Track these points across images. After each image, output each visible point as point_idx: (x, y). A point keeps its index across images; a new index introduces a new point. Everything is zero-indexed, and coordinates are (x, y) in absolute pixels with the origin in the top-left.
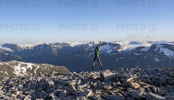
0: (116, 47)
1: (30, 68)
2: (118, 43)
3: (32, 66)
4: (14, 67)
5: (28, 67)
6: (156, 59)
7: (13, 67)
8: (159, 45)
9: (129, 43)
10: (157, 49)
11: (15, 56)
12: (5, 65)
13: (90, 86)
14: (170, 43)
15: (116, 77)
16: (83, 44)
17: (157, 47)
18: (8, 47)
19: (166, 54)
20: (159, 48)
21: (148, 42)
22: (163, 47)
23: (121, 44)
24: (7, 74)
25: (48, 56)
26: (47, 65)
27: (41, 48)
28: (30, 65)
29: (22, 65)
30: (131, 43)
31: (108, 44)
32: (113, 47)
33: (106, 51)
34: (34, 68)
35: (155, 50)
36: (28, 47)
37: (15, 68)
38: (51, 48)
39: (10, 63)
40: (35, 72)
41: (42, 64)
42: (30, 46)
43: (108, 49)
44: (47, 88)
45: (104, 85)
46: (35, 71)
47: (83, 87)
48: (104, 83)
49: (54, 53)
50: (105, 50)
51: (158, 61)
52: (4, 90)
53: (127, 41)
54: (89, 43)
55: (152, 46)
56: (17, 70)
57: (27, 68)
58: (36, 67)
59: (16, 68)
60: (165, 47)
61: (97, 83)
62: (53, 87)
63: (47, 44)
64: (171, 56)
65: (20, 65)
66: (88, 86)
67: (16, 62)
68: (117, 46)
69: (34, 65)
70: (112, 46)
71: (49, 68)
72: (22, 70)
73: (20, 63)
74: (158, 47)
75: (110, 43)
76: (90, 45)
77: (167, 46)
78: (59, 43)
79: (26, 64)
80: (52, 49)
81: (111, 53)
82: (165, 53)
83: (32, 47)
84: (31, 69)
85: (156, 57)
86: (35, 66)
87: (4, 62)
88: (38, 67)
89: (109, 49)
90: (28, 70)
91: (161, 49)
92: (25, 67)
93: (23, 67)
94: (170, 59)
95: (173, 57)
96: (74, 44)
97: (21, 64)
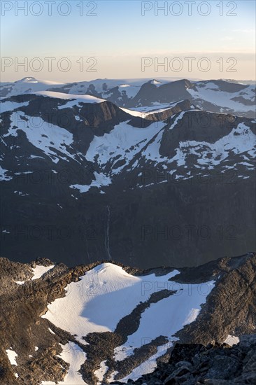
22: (21, 109)
64: (59, 153)
95: (64, 155)
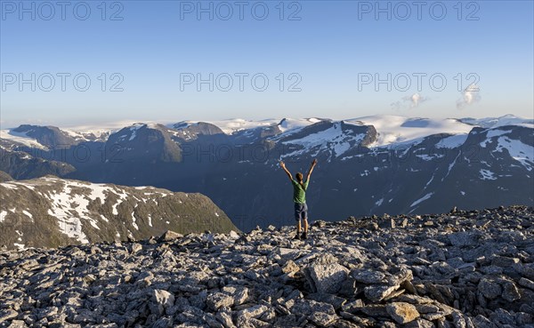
0: (363, 135)
1: (98, 199)
2: (367, 124)
3: (104, 192)
4: (52, 196)
5: (93, 197)
6: (483, 173)
7: (46, 196)
8: (494, 129)
9: (401, 123)
10: (487, 143)
11: (54, 162)
12: (22, 191)
13: (275, 311)
14: (530, 122)
15: (352, 280)
16: (259, 125)
17: (488, 135)
18: (31, 135)
19: (516, 159)
20: (495, 139)
21: (460, 121)
23: (377, 125)
24: (30, 216)
25: (154, 162)
26: (152, 191)
27: (132, 138)
28: (98, 191)
29: (75, 191)
30: (409, 124)
31: (339, 126)
32: (354, 134)
33: (332, 147)
34: (111, 198)
35: (483, 145)
36: (92, 134)
37: (52, 201)
38: (163, 139)
39: (38, 182)
40: (115, 212)
41: (137, 188)
42: (99, 132)
43: (337, 143)
44: (150, 313)
45: (315, 310)
46: (114, 207)
47: (255, 317)
48: (315, 303)
49: (170, 156)
50: (328, 144)
51: (491, 178)
52: (26, 317)
53: (397, 118)
54: (278, 122)
55: (474, 133)
56: (60, 207)
57: (90, 200)
58: (118, 197)
59: (56, 198)
60: (511, 136)
61: (296, 302)
62: (168, 311)
63: (151, 125)
65: (68, 190)
66: (268, 311)
67: (55, 180)
68: (365, 133)
69: (111, 189)
70: (351, 131)
71: (157, 200)
72: (74, 205)
73: (69, 184)
74: (490, 134)
75: (342, 122)
76: (282, 129)
77: (518, 132)
78: (186, 124)
79: (87, 186)
80: (166, 142)
81: (346, 154)
82: (511, 153)
83: (103, 136)
84: (103, 202)
85: (485, 167)
86: (115, 192)
87: (18, 180)
88: (124, 196)
89: (341, 143)
90: (93, 205)
91: (501, 141)
92: (83, 196)
93: (76, 195)
94: (529, 173)
96: (232, 125)
97: (70, 186)
